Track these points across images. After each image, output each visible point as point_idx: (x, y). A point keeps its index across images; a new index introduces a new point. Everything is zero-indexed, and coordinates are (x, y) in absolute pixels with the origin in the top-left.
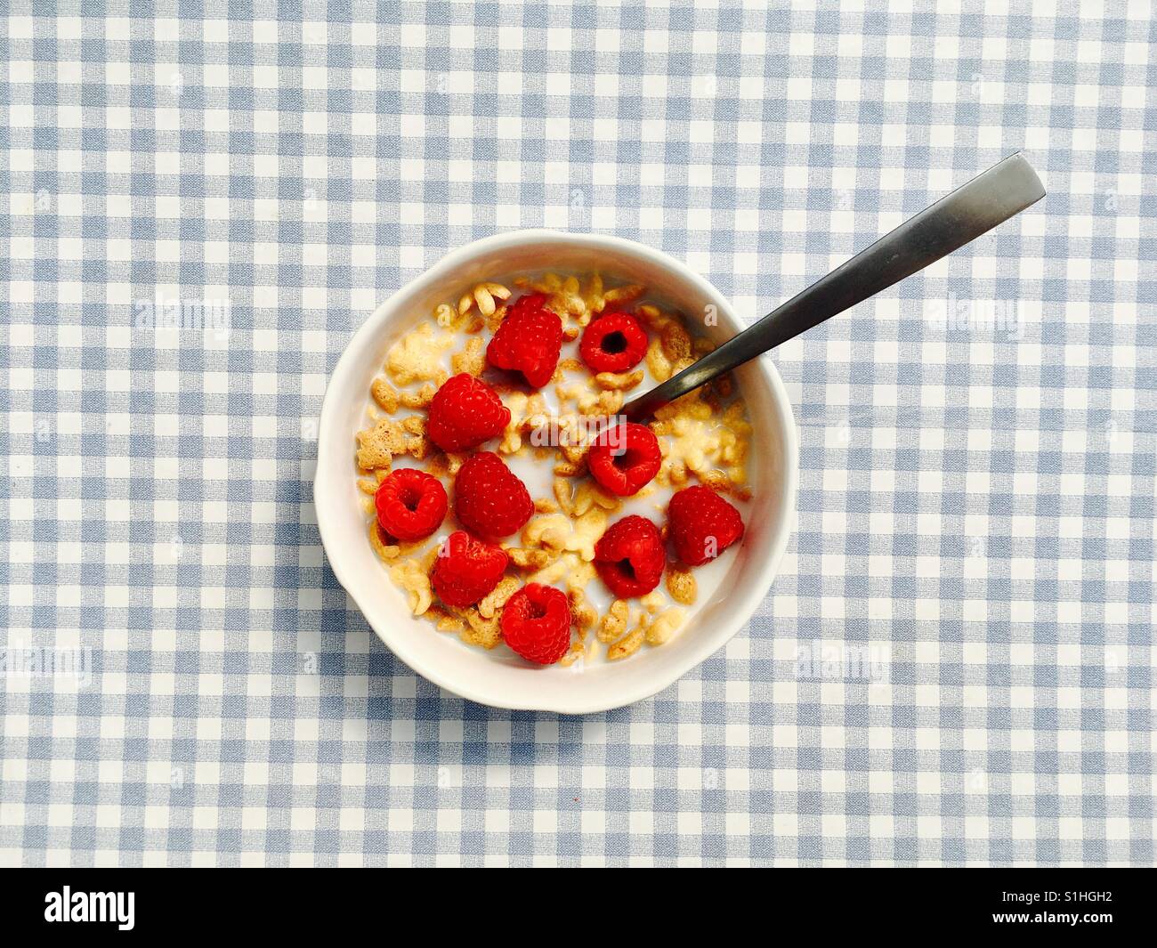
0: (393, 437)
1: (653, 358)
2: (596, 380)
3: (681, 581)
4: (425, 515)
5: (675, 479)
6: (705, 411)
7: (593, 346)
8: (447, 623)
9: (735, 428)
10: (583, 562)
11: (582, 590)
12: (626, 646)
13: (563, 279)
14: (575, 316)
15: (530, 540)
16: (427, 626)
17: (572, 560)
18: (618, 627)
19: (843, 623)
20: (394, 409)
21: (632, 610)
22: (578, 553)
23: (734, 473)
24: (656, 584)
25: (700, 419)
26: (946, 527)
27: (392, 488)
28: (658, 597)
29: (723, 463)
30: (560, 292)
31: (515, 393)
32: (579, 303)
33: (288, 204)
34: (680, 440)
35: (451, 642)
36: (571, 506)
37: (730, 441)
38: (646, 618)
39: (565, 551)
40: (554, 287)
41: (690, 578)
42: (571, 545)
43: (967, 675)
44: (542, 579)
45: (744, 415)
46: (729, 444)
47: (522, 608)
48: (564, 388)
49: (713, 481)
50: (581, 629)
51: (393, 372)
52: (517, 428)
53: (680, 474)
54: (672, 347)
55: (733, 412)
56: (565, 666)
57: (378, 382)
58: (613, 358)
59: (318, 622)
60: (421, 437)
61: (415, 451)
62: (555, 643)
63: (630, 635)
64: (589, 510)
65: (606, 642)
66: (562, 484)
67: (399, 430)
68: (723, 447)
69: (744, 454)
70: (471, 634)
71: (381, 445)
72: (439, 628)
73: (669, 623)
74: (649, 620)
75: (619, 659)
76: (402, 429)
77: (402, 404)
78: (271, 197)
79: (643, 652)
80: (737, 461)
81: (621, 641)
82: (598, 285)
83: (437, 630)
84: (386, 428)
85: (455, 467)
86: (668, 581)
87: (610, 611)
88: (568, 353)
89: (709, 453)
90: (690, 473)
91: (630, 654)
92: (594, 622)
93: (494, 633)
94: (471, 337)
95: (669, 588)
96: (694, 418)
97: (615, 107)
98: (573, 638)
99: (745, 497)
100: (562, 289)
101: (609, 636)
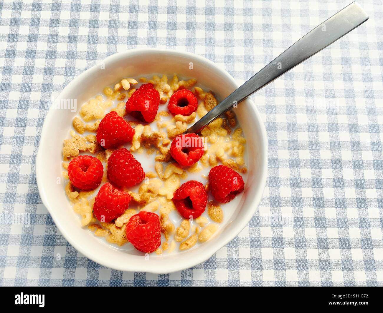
0: (80, 142)
1: (200, 110)
2: (175, 119)
3: (215, 210)
4: (91, 173)
5: (211, 162)
6: (224, 132)
7: (173, 103)
8: (100, 231)
9: (238, 140)
10: (168, 200)
11: (167, 214)
12: (189, 242)
13: (161, 78)
14: (166, 93)
15: (143, 190)
16: (89, 232)
17: (162, 200)
18: (185, 233)
19: (294, 240)
20: (83, 131)
21: (192, 224)
22: (165, 196)
23: (238, 160)
24: (203, 211)
25: (222, 135)
26: (336, 194)
27: (76, 161)
28: (204, 218)
29: (234, 155)
30: (159, 83)
31: (139, 124)
32: (167, 87)
33: (49, 61)
34: (213, 145)
35: (101, 241)
36: (162, 174)
37: (236, 144)
38: (198, 229)
39: (159, 195)
40: (157, 81)
41: (220, 209)
42: (162, 192)
43: (355, 265)
44: (148, 209)
45: (242, 134)
46: (236, 146)
47: (137, 222)
48: (161, 123)
49: (229, 164)
50: (167, 235)
51: (83, 115)
52: (138, 138)
53: (213, 160)
54: (208, 104)
55: (237, 133)
56: (158, 254)
57: (76, 119)
58: (182, 108)
59: (42, 241)
60: (94, 143)
61: (91, 149)
62: (152, 238)
63: (191, 237)
64: (171, 176)
65: (179, 242)
66: (159, 165)
67: (83, 140)
68: (233, 148)
69: (243, 151)
70: (111, 237)
71: (73, 145)
72: (95, 234)
73: (210, 230)
74: (200, 230)
75: (185, 249)
76: (86, 140)
77: (86, 130)
78: (42, 58)
79: (196, 246)
80: (239, 154)
81: (186, 241)
82: (176, 80)
83: (95, 236)
84: (77, 138)
85: (109, 155)
86: (209, 211)
87: (181, 225)
88: (162, 109)
89: (226, 150)
90: (218, 159)
91: (190, 247)
92: (173, 230)
93: (122, 236)
94: (120, 101)
95: (209, 214)
96: (219, 135)
97: (185, 26)
98: (162, 239)
99: (244, 172)
100: (160, 81)
101: (180, 238)
